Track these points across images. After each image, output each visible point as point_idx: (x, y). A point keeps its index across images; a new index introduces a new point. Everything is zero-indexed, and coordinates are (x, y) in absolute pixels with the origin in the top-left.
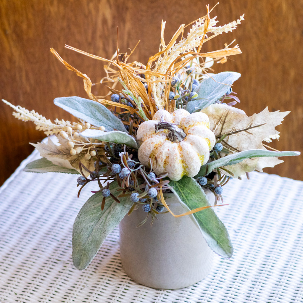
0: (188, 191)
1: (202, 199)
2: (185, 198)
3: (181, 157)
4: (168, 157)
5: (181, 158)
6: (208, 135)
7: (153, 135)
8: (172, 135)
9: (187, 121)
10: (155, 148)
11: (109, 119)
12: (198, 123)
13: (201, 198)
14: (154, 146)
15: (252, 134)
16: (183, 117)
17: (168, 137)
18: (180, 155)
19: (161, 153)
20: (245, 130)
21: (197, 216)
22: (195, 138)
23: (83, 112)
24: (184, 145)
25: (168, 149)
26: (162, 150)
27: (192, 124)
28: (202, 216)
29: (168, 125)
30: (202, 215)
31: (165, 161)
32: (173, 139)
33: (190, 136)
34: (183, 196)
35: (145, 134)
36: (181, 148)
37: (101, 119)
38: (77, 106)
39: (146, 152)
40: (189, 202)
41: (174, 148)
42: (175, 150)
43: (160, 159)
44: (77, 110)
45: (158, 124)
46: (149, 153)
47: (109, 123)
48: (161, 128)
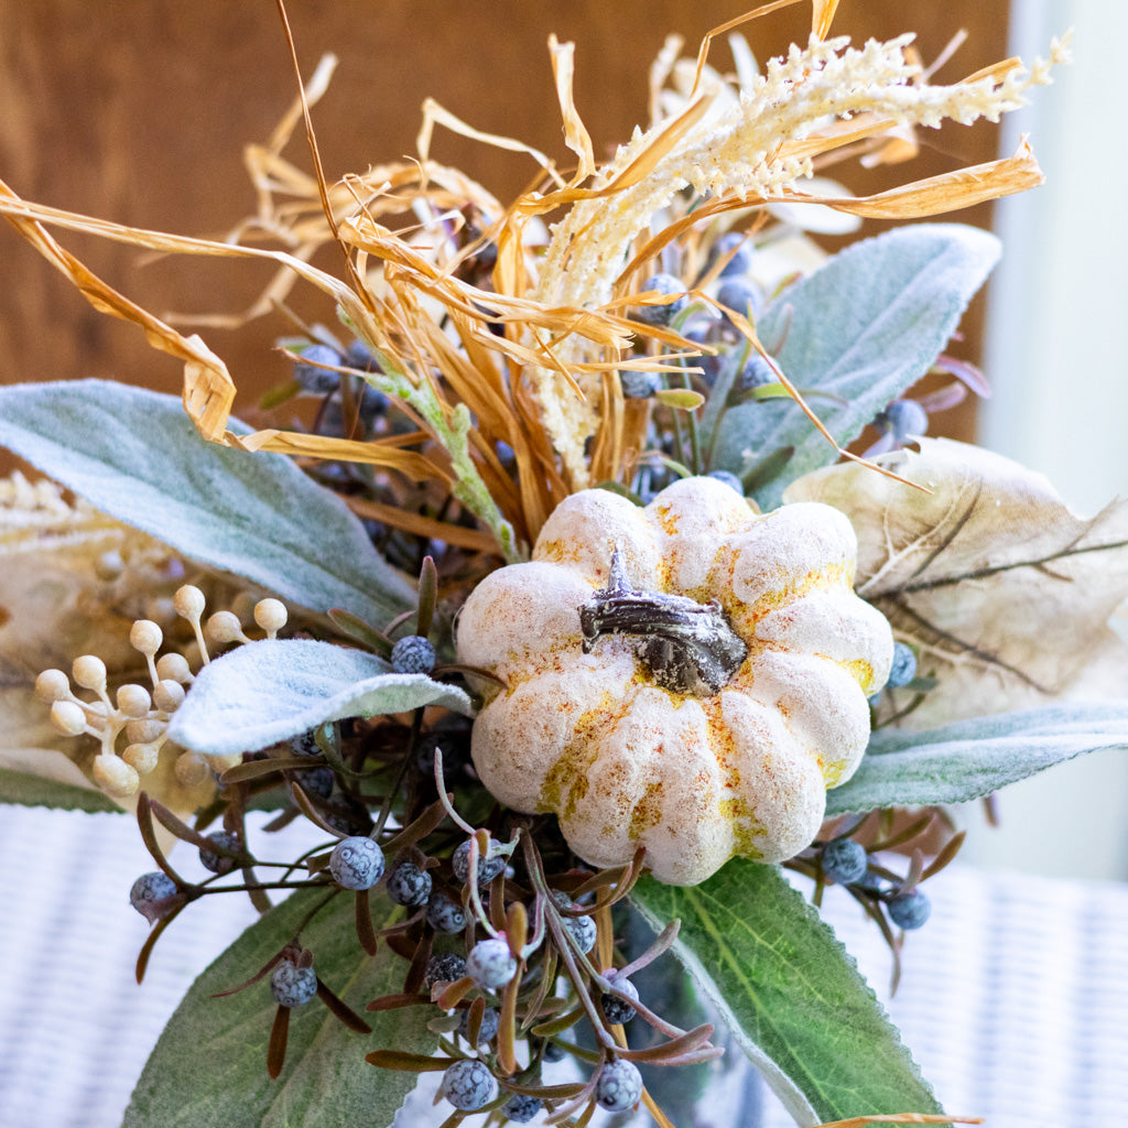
0: (758, 940)
1: (854, 1010)
2: (744, 980)
3: (729, 785)
4: (655, 789)
5: (727, 794)
6: (867, 643)
7: (564, 656)
8: (671, 657)
9: (750, 572)
10: (583, 735)
11: (288, 506)
12: (810, 576)
13: (848, 1000)
14: (574, 724)
15: (1067, 579)
16: (722, 538)
17: (641, 659)
18: (727, 774)
19: (620, 769)
20: (1038, 565)
21: (824, 1096)
22: (805, 674)
23: (145, 471)
24: (746, 720)
25: (656, 746)
26: (625, 750)
27: (779, 587)
28: (851, 1098)
29: (659, 612)
30: (853, 1091)
31: (641, 809)
32: (675, 674)
33: (774, 661)
34: (725, 965)
35: (519, 649)
36: (728, 737)
37: (244, 511)
38: (108, 441)
39: (527, 751)
40: (767, 1004)
41: (689, 738)
42: (695, 749)
43: (614, 800)
44: (108, 460)
45: (601, 609)
46: (546, 762)
47: (287, 533)
48: (616, 630)
